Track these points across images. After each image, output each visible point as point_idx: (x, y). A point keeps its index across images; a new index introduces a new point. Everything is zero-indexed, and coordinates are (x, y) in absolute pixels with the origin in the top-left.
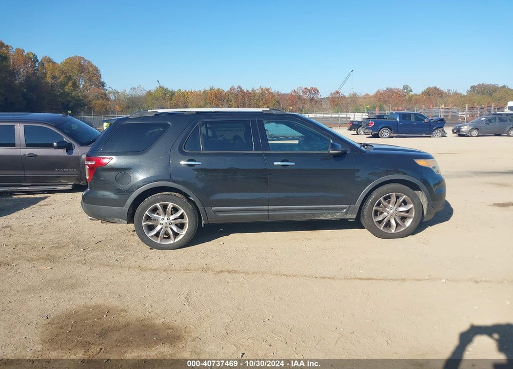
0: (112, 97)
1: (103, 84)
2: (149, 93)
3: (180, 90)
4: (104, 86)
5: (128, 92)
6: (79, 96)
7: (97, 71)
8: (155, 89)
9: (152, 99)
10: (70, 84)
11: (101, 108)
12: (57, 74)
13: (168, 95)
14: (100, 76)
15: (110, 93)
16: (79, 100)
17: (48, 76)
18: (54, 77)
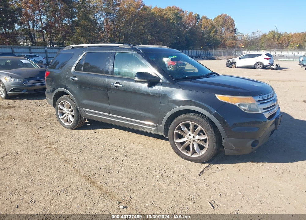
0: (240, 38)
1: (235, 30)
2: (264, 35)
3: (286, 33)
4: (236, 32)
5: (249, 35)
6: (217, 38)
7: (233, 22)
8: (269, 32)
9: (265, 39)
10: (213, 31)
11: (230, 45)
12: (207, 25)
13: (277, 36)
14: (235, 25)
15: (239, 36)
16: (217, 41)
17: (202, 27)
18: (205, 27)
